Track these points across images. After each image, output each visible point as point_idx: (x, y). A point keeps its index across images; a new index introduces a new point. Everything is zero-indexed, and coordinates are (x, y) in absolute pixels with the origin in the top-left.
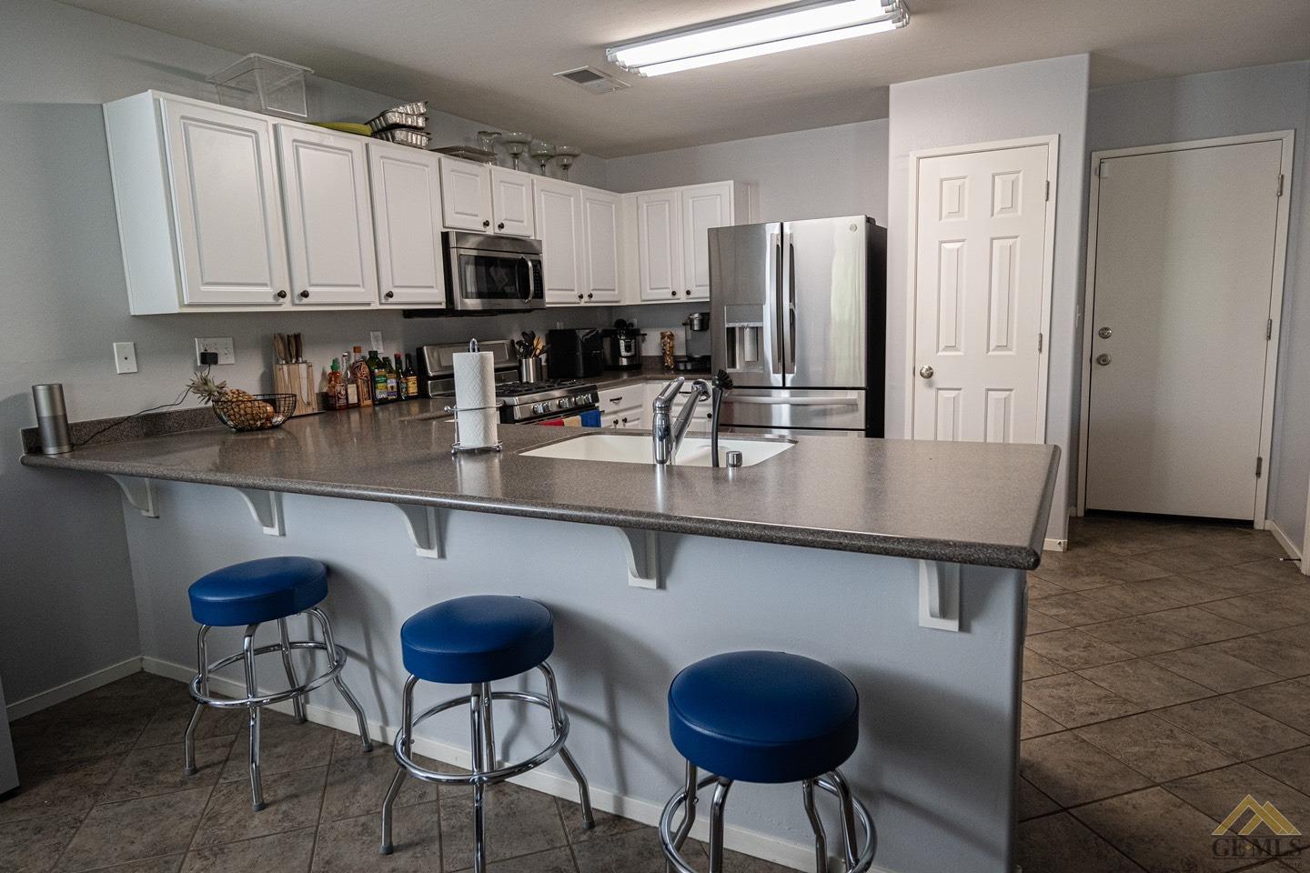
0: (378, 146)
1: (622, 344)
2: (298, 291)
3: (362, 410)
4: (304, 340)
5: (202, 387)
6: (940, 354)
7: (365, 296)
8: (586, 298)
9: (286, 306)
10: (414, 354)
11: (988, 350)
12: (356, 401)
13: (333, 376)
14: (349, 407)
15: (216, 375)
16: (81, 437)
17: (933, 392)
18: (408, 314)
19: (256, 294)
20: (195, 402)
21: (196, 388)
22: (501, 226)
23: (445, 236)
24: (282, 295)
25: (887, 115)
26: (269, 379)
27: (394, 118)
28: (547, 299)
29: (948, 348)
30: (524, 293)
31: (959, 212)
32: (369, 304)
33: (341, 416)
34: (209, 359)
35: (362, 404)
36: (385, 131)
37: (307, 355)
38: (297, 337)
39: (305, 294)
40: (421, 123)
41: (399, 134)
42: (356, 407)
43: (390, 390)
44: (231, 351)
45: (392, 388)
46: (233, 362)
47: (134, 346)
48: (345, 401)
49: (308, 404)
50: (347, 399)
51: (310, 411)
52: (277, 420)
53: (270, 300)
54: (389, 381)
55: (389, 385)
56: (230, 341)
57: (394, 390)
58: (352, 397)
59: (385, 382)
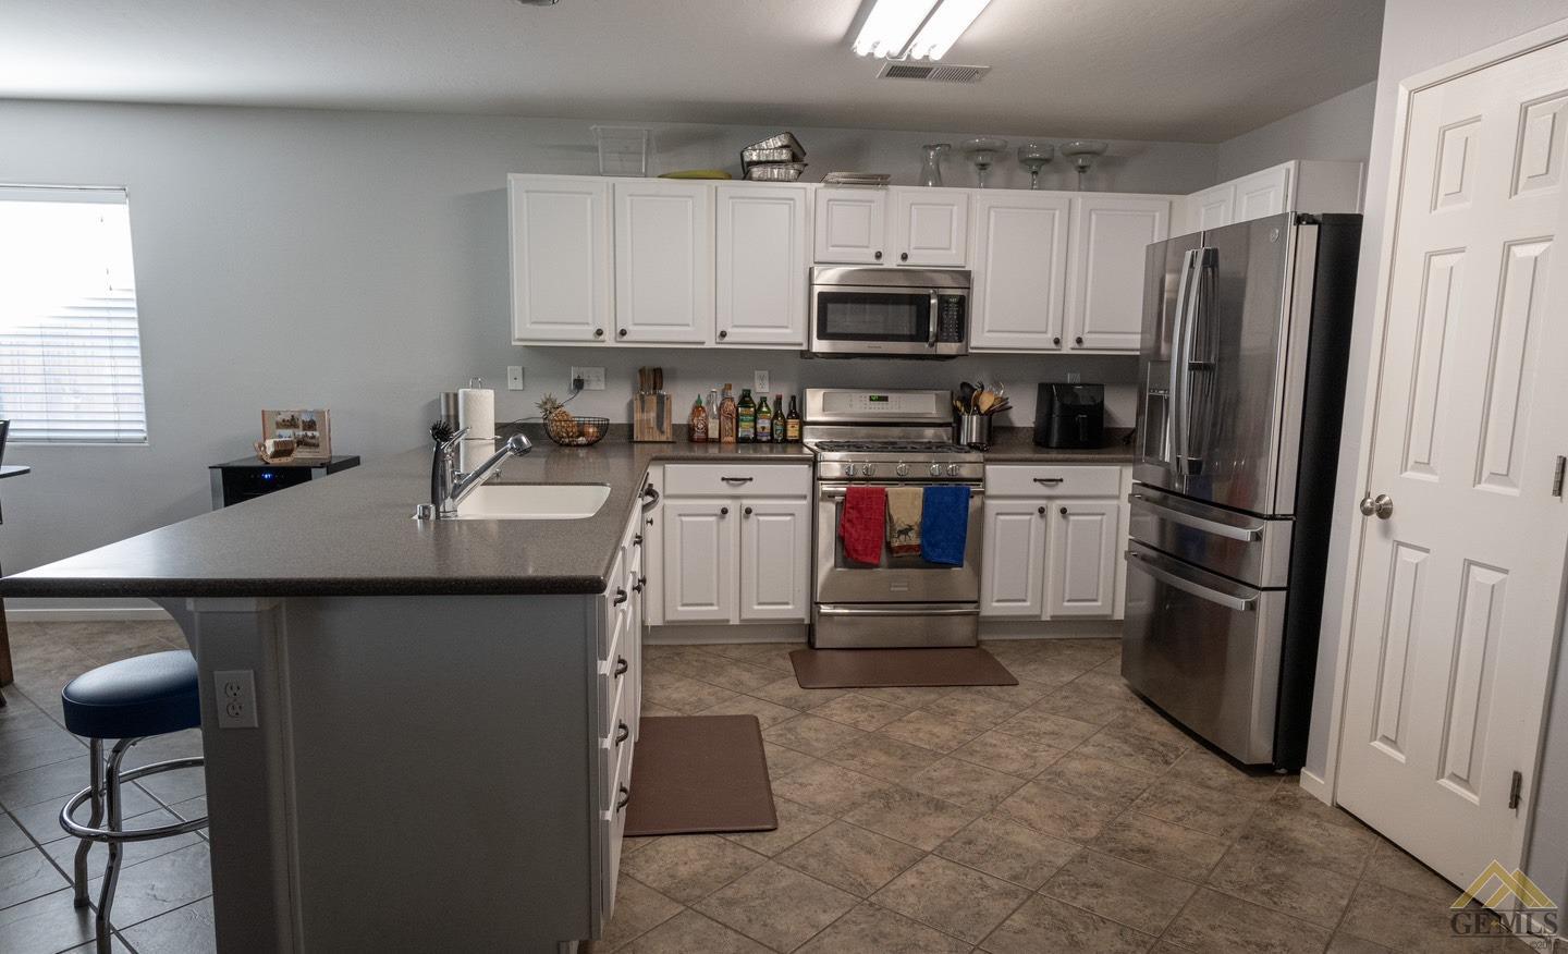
0: (730, 188)
2: (620, 328)
3: (722, 445)
6: (1405, 475)
7: (702, 335)
8: (1068, 343)
12: (716, 436)
13: (696, 410)
17: (1389, 546)
19: (576, 332)
22: (907, 257)
24: (601, 334)
26: (633, 406)
27: (752, 156)
28: (975, 342)
29: (1418, 466)
32: (703, 343)
35: (723, 440)
36: (745, 171)
37: (675, 387)
38: (659, 371)
39: (624, 332)
40: (785, 156)
41: (756, 172)
42: (717, 442)
43: (760, 429)
44: (603, 379)
45: (763, 428)
46: (603, 388)
47: (523, 369)
48: (703, 436)
49: (662, 432)
50: (706, 433)
51: (664, 438)
52: (582, 440)
53: (591, 336)
54: (760, 421)
55: (759, 426)
56: (602, 371)
57: (766, 431)
58: (713, 433)
59: (750, 421)
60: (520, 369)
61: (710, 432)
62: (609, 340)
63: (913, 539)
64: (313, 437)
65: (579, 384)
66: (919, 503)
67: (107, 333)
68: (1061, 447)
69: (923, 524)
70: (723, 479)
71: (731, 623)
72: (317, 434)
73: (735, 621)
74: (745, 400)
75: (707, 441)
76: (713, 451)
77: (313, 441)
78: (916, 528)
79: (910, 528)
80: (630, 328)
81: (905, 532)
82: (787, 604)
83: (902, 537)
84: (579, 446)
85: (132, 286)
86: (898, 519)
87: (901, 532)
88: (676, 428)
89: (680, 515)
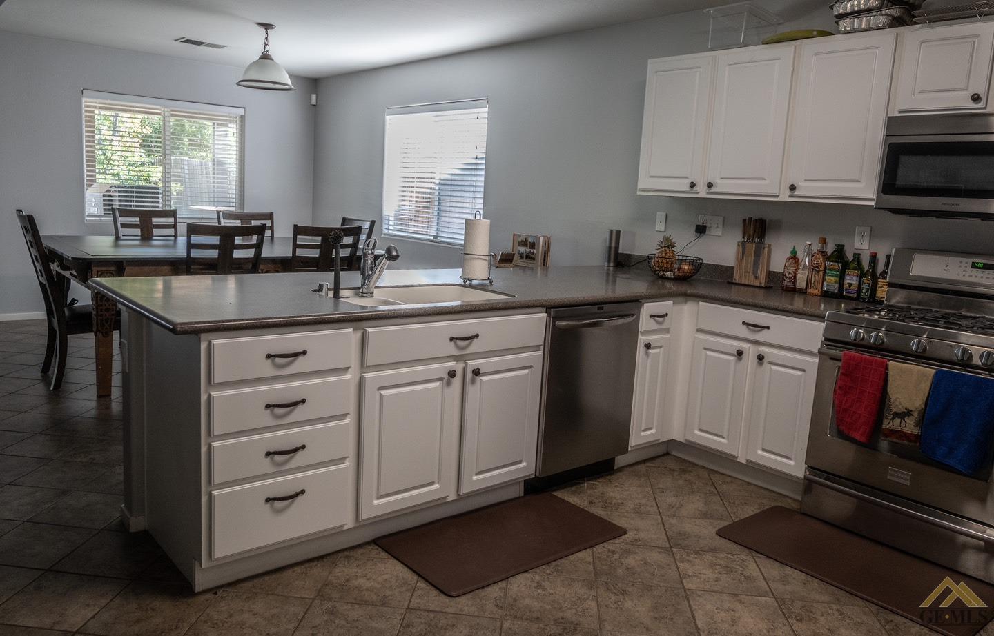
0: (815, 46)
2: (707, 181)
3: (807, 297)
12: (804, 287)
14: (796, 291)
24: (694, 186)
35: (809, 292)
39: (711, 185)
41: (846, 23)
42: (802, 292)
43: (846, 286)
44: (721, 226)
45: (850, 285)
46: (720, 234)
47: (667, 215)
48: (790, 284)
49: (756, 278)
50: (794, 283)
51: (757, 283)
52: (669, 274)
53: (687, 188)
54: (848, 277)
55: (846, 282)
56: (721, 219)
57: (852, 288)
58: (801, 283)
59: (836, 276)
60: (664, 214)
61: (798, 283)
62: (702, 192)
63: (910, 426)
64: (533, 253)
65: (701, 230)
66: (926, 386)
69: (923, 413)
70: (744, 323)
71: (738, 460)
72: (535, 251)
73: (742, 460)
74: (839, 254)
75: (793, 290)
76: (798, 303)
77: (533, 256)
78: (916, 414)
79: (908, 413)
80: (717, 181)
81: (902, 415)
82: (789, 458)
83: (897, 421)
84: (668, 279)
86: (896, 400)
87: (896, 415)
88: (771, 275)
89: (705, 349)
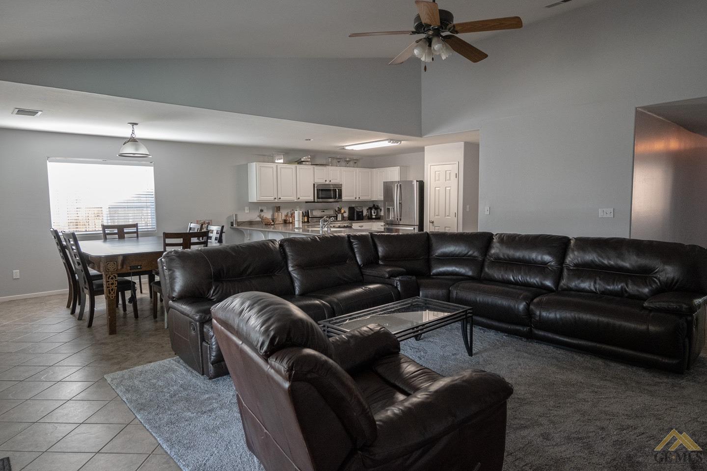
0: (299, 166)
1: (373, 211)
2: (279, 197)
4: (281, 208)
5: (260, 216)
6: (435, 217)
7: (294, 198)
8: (358, 198)
9: (276, 201)
10: (307, 211)
11: (445, 216)
13: (287, 216)
14: (289, 223)
15: (262, 214)
16: (239, 224)
17: (434, 227)
18: (306, 202)
19: (270, 198)
20: (258, 219)
21: (258, 216)
22: (330, 181)
23: (314, 185)
24: (275, 198)
25: (424, 151)
26: (273, 215)
27: (303, 160)
28: (343, 199)
29: (437, 216)
30: (335, 197)
31: (439, 180)
32: (294, 200)
33: (288, 225)
34: (262, 211)
36: (300, 162)
37: (281, 211)
38: (279, 207)
39: (280, 198)
40: (309, 160)
41: (304, 163)
46: (266, 211)
52: (272, 223)
53: (273, 199)
56: (266, 207)
60: (248, 207)
67: (145, 201)
68: (357, 220)
85: (154, 188)
